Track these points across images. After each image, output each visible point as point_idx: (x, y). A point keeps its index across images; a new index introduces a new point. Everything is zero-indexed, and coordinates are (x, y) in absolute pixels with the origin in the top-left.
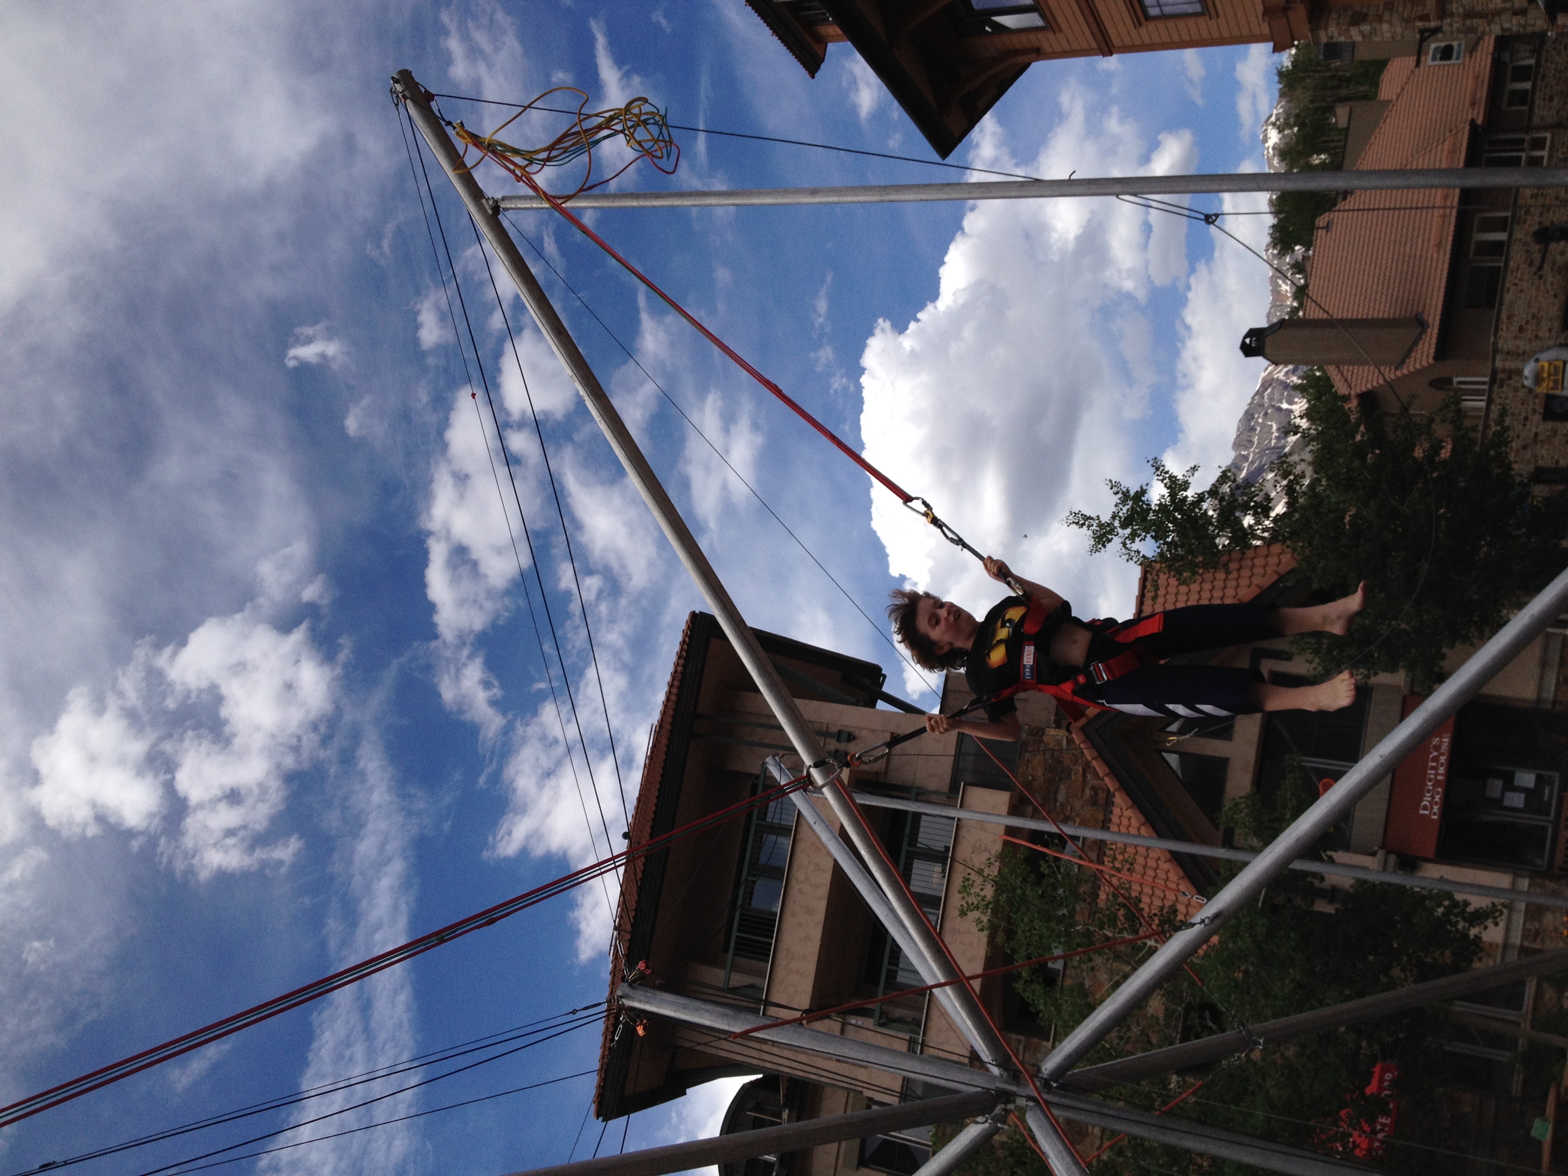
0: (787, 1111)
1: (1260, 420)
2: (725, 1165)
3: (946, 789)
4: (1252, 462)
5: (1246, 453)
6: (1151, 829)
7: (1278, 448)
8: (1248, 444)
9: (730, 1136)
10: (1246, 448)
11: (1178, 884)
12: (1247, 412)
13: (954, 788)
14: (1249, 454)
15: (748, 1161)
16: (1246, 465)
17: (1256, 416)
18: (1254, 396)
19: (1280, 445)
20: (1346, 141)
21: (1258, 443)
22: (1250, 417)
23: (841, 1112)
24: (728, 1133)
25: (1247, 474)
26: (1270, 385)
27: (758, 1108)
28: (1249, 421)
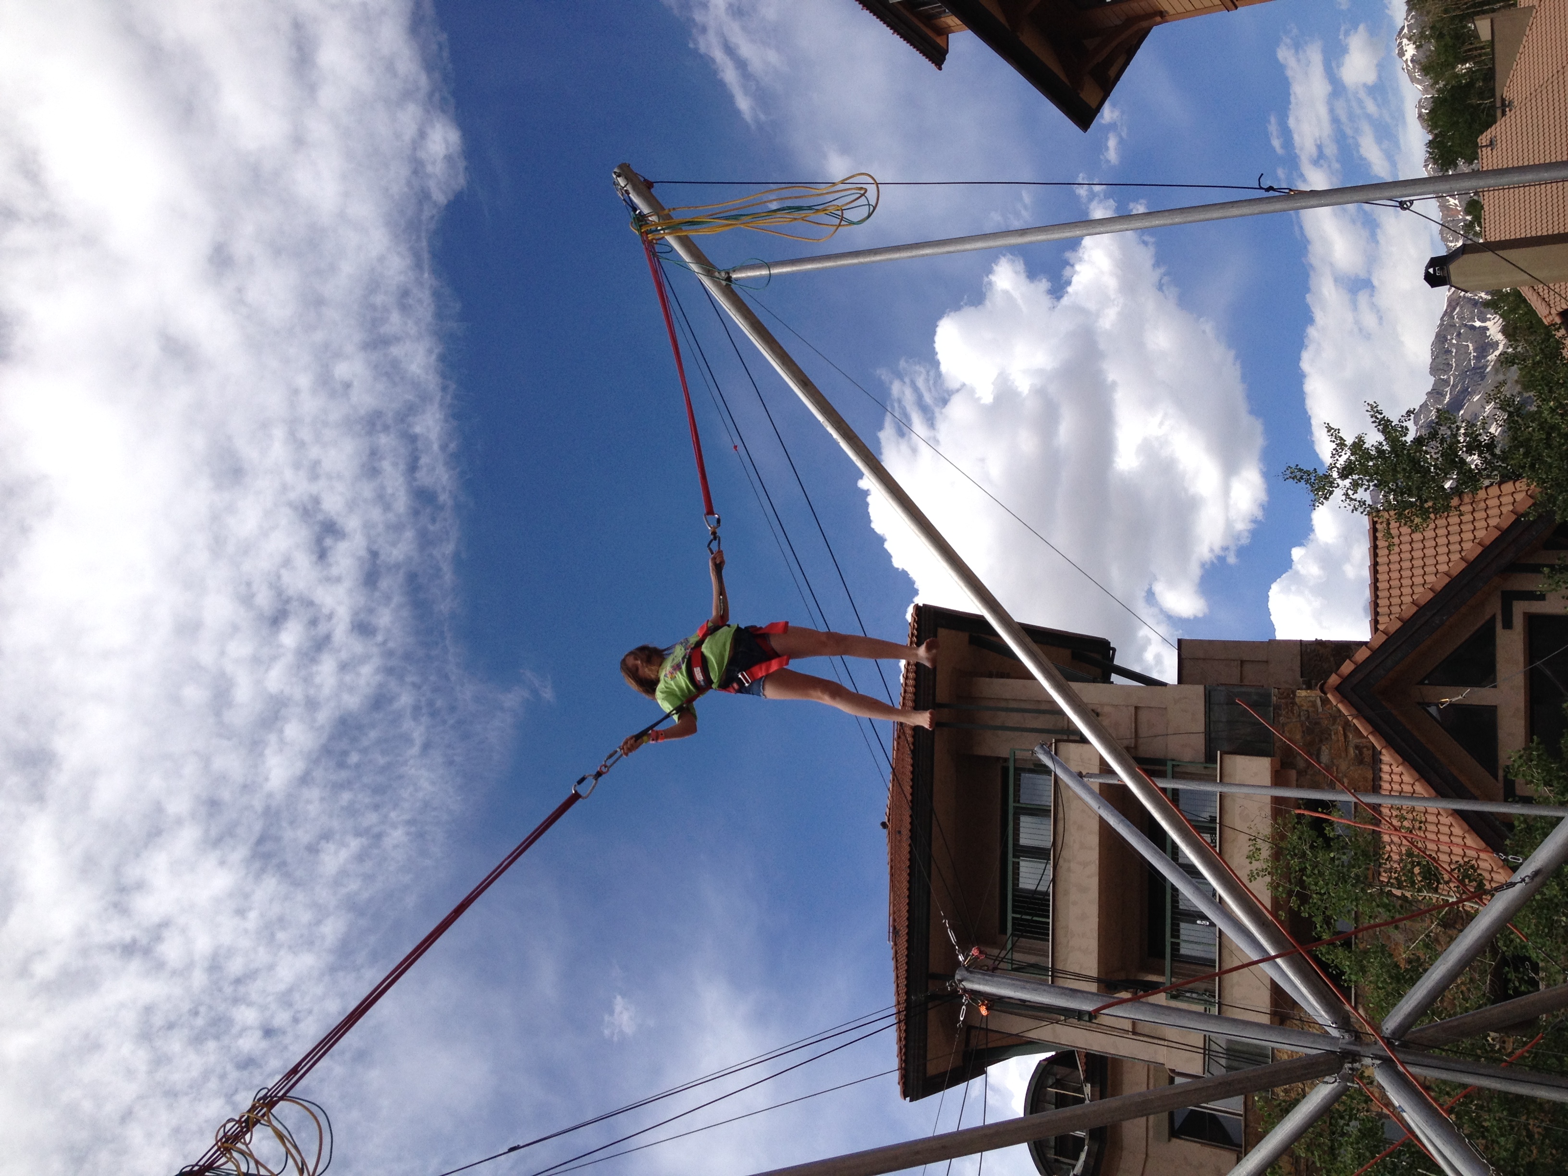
0: (1089, 1085)
1: (1454, 341)
2: (1035, 1143)
3: (1201, 757)
4: (1453, 386)
5: (1445, 377)
6: (1426, 783)
7: (1480, 368)
8: (1446, 368)
9: (1035, 1115)
10: (1445, 372)
11: (1464, 838)
12: (1438, 335)
13: (1210, 758)
14: (1449, 378)
15: (1056, 1138)
16: (1448, 389)
17: (1449, 337)
18: (1442, 318)
19: (1481, 365)
20: (1493, 54)
21: (1457, 365)
22: (1442, 339)
23: (1144, 1088)
24: (1031, 1113)
25: (1450, 399)
26: (1457, 304)
27: (1058, 1084)
28: (1443, 343)
